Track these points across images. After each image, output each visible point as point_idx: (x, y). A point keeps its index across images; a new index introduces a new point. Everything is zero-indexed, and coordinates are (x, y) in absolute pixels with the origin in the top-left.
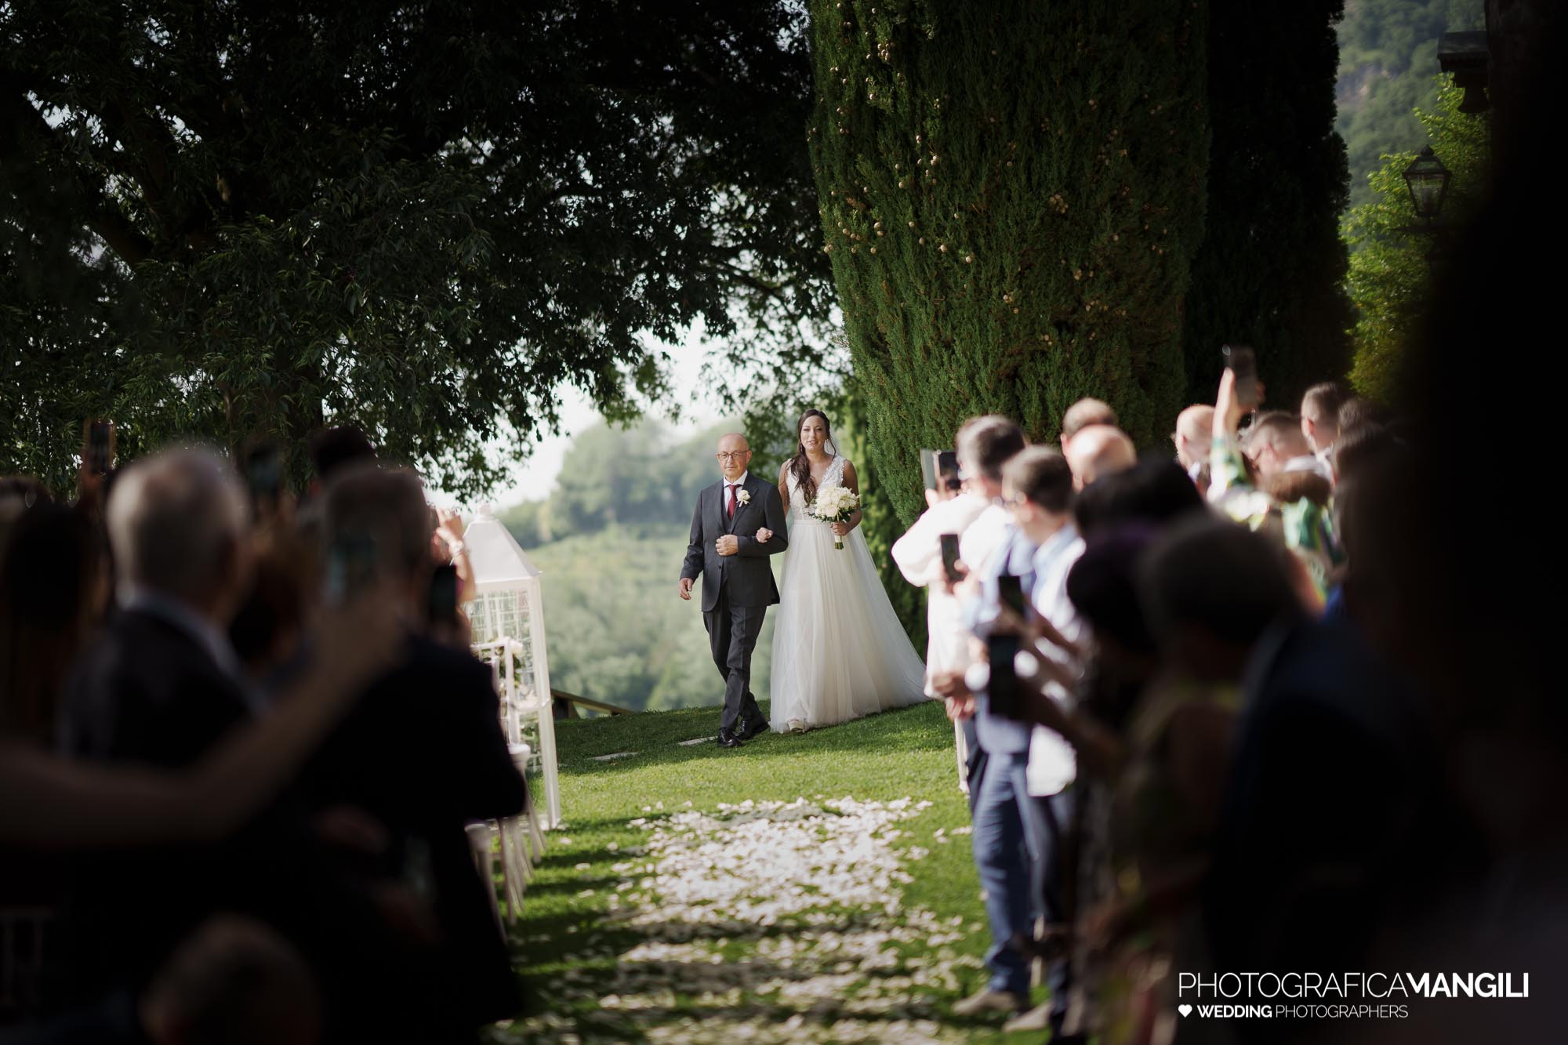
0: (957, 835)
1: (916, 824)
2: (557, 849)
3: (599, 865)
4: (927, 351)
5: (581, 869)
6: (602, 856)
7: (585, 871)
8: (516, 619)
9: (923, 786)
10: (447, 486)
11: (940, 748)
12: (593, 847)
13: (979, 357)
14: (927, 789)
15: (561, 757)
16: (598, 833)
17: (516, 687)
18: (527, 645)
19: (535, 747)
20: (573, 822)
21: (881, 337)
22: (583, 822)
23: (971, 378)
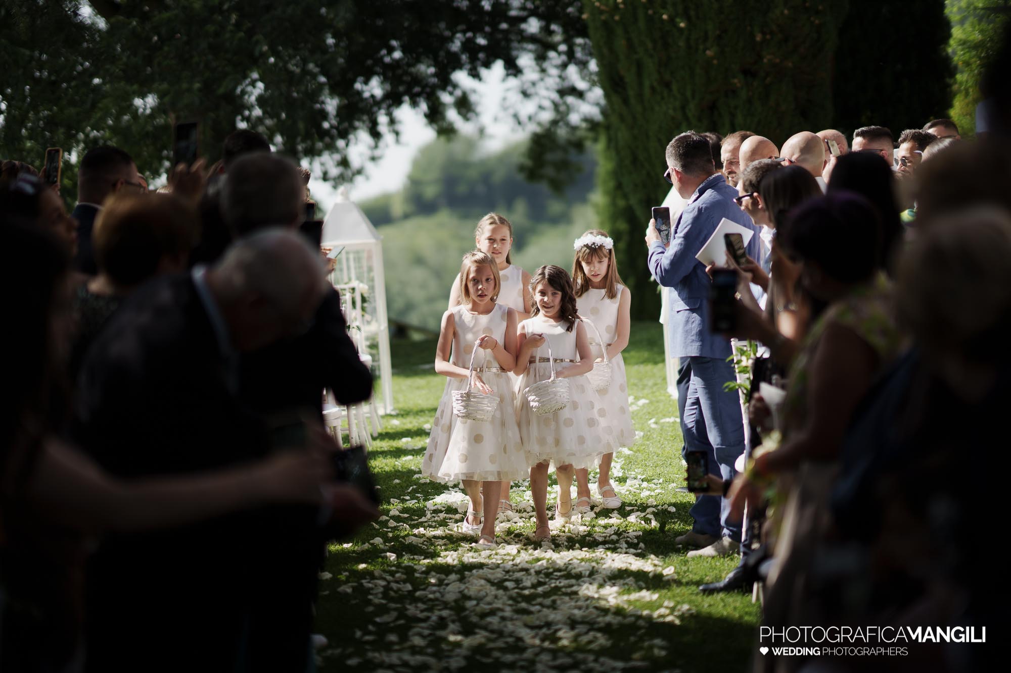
0: (664, 423)
1: (637, 415)
2: (389, 427)
3: (418, 438)
4: (653, 88)
5: (405, 442)
6: (420, 433)
7: (407, 442)
8: (365, 269)
9: (643, 389)
10: (325, 177)
11: (656, 363)
12: (414, 427)
13: (689, 94)
14: (646, 391)
15: (394, 366)
16: (418, 417)
17: (363, 316)
18: (372, 288)
19: (375, 358)
20: (401, 410)
21: (621, 79)
22: (408, 410)
23: (683, 108)
